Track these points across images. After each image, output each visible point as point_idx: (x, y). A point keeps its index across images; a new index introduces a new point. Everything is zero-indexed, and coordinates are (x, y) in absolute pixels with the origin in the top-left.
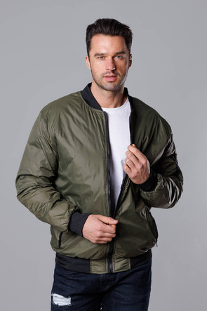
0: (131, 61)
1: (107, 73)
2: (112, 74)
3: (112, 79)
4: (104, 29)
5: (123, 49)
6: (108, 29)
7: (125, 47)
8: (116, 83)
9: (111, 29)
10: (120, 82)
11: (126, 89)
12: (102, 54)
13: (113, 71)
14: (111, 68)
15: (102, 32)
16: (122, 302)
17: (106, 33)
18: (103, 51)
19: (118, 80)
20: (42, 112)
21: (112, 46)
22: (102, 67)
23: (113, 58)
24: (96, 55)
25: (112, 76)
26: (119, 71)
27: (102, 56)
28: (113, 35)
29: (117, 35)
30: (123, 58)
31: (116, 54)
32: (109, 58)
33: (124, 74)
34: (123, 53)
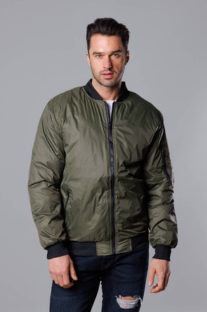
0: (128, 58)
1: (104, 71)
2: (109, 72)
3: (109, 77)
4: (102, 29)
5: (119, 47)
6: (105, 29)
7: (122, 45)
8: (113, 80)
9: (107, 29)
10: (117, 78)
11: (124, 83)
12: (100, 53)
13: (110, 69)
14: (107, 66)
15: (99, 32)
16: (123, 280)
17: (104, 33)
18: (101, 50)
19: (115, 77)
20: (49, 104)
21: (108, 45)
22: (100, 65)
23: (110, 56)
24: (94, 53)
25: (109, 74)
26: (115, 69)
27: (100, 55)
28: (110, 34)
29: (114, 34)
30: (119, 56)
31: (113, 53)
32: (106, 57)
33: (121, 71)
34: (119, 51)
